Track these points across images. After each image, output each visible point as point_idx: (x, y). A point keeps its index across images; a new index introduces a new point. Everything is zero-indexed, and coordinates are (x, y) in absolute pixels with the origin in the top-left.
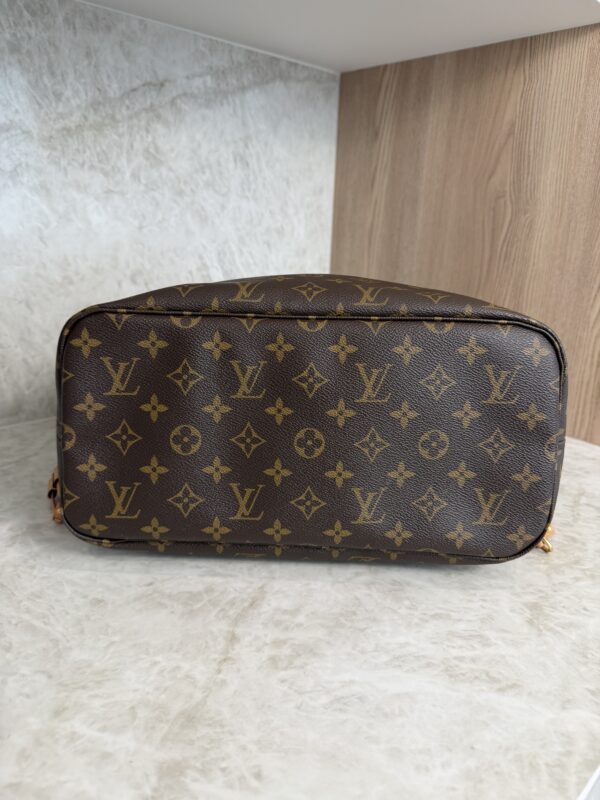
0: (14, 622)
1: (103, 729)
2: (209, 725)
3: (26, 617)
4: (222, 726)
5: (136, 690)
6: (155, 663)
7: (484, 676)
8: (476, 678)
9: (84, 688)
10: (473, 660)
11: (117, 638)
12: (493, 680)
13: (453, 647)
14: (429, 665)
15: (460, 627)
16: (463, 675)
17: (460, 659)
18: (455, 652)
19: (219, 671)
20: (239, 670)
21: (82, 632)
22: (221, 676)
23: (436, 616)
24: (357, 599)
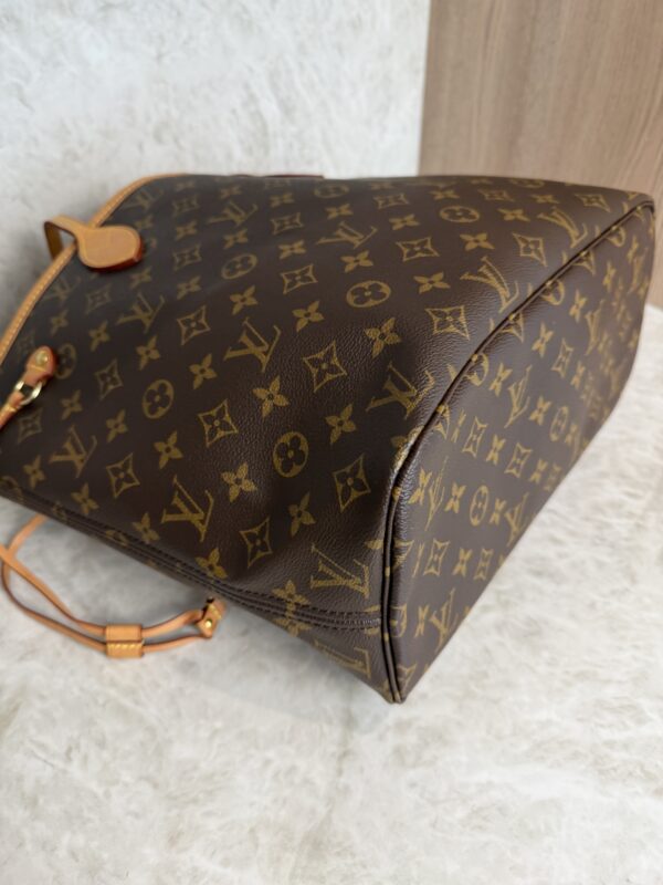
0: (101, 701)
1: (226, 863)
2: (338, 854)
3: (113, 692)
4: (353, 855)
5: (252, 804)
6: (267, 762)
7: (638, 772)
8: (630, 774)
9: (195, 801)
10: (626, 746)
11: (219, 724)
12: (649, 777)
13: (602, 726)
14: (576, 755)
15: (610, 692)
16: (615, 769)
17: (611, 744)
18: (605, 734)
19: (340, 772)
20: (362, 770)
21: (179, 715)
22: (343, 780)
23: (581, 676)
24: (487, 651)
